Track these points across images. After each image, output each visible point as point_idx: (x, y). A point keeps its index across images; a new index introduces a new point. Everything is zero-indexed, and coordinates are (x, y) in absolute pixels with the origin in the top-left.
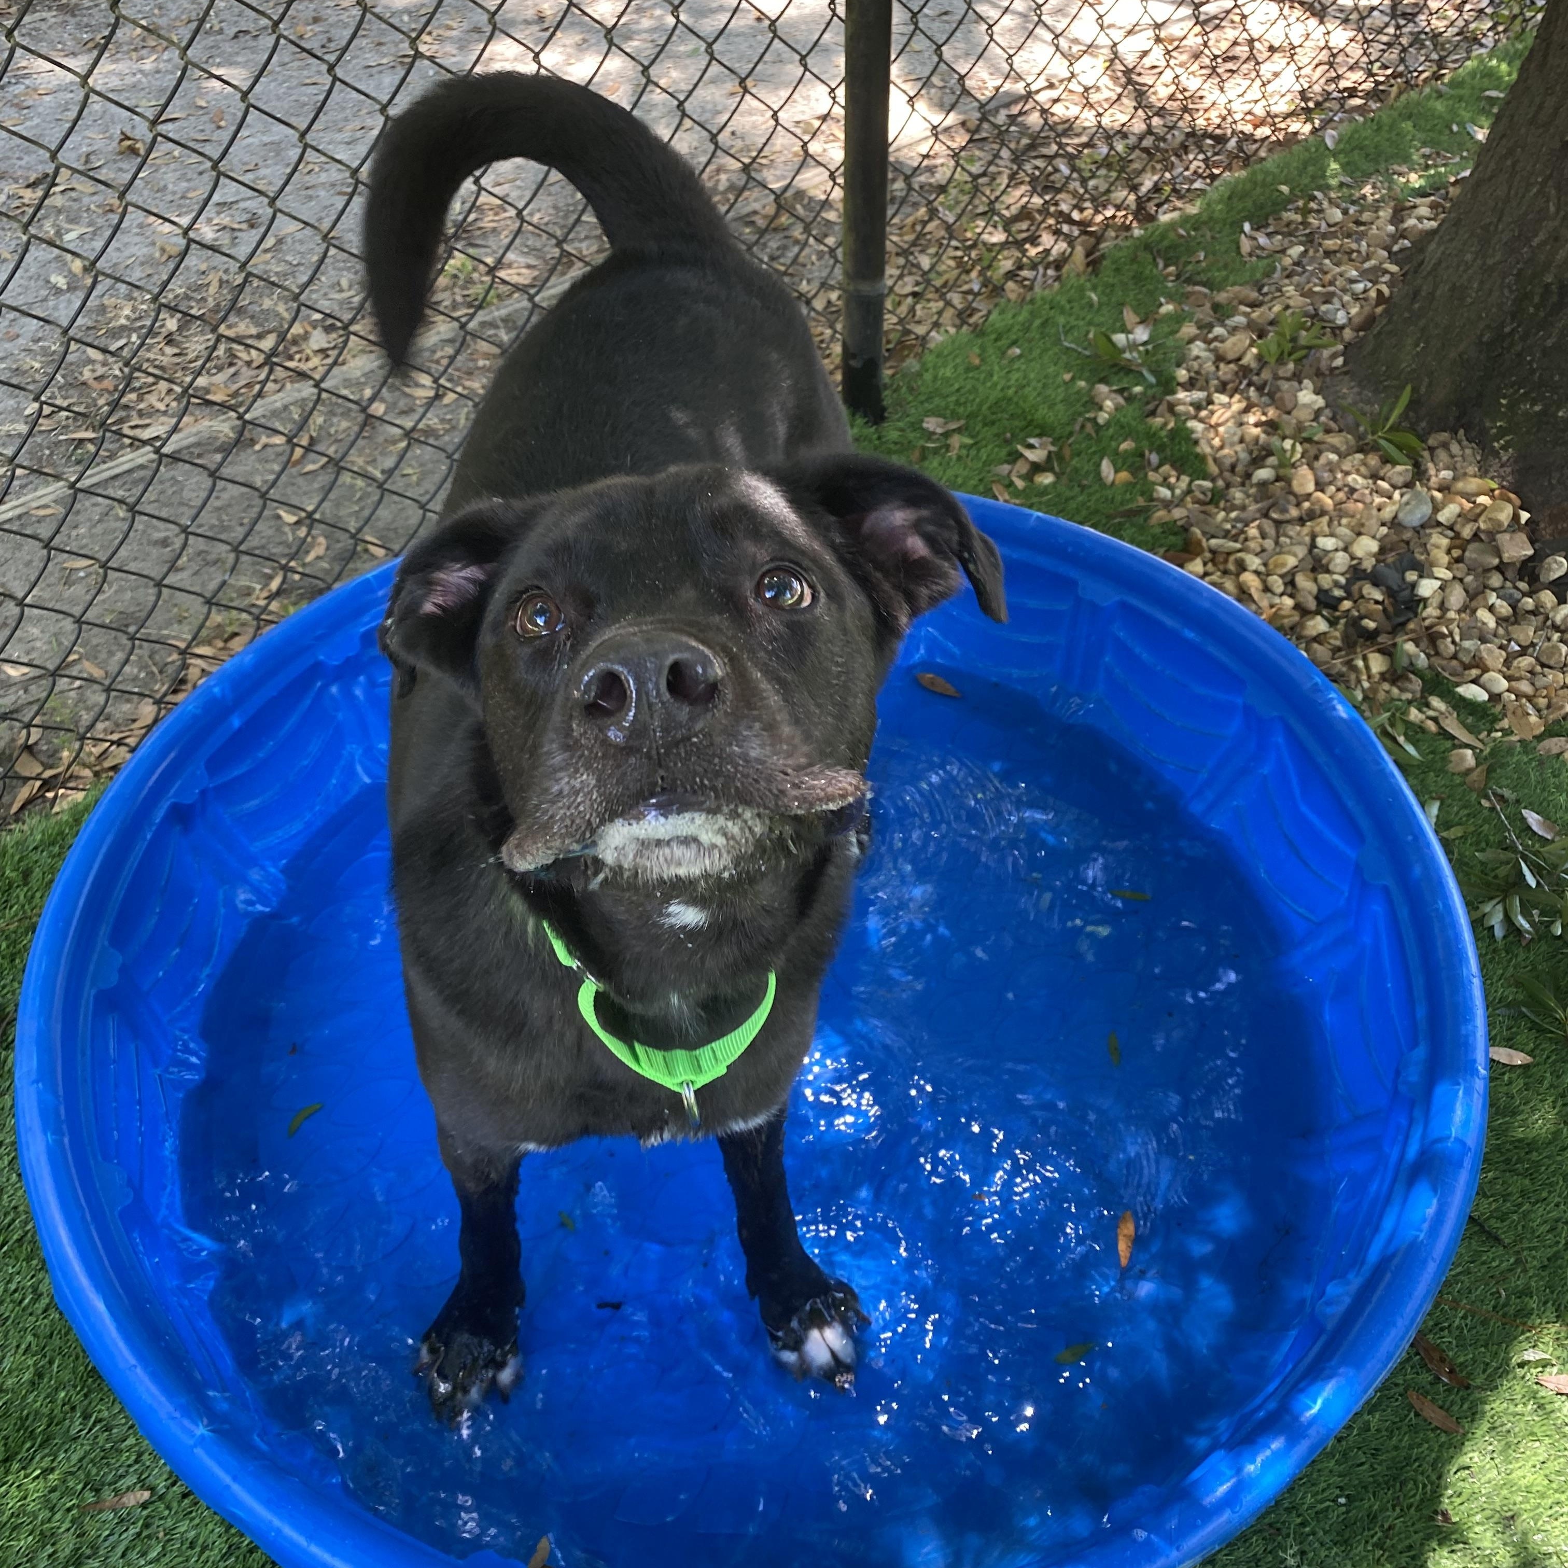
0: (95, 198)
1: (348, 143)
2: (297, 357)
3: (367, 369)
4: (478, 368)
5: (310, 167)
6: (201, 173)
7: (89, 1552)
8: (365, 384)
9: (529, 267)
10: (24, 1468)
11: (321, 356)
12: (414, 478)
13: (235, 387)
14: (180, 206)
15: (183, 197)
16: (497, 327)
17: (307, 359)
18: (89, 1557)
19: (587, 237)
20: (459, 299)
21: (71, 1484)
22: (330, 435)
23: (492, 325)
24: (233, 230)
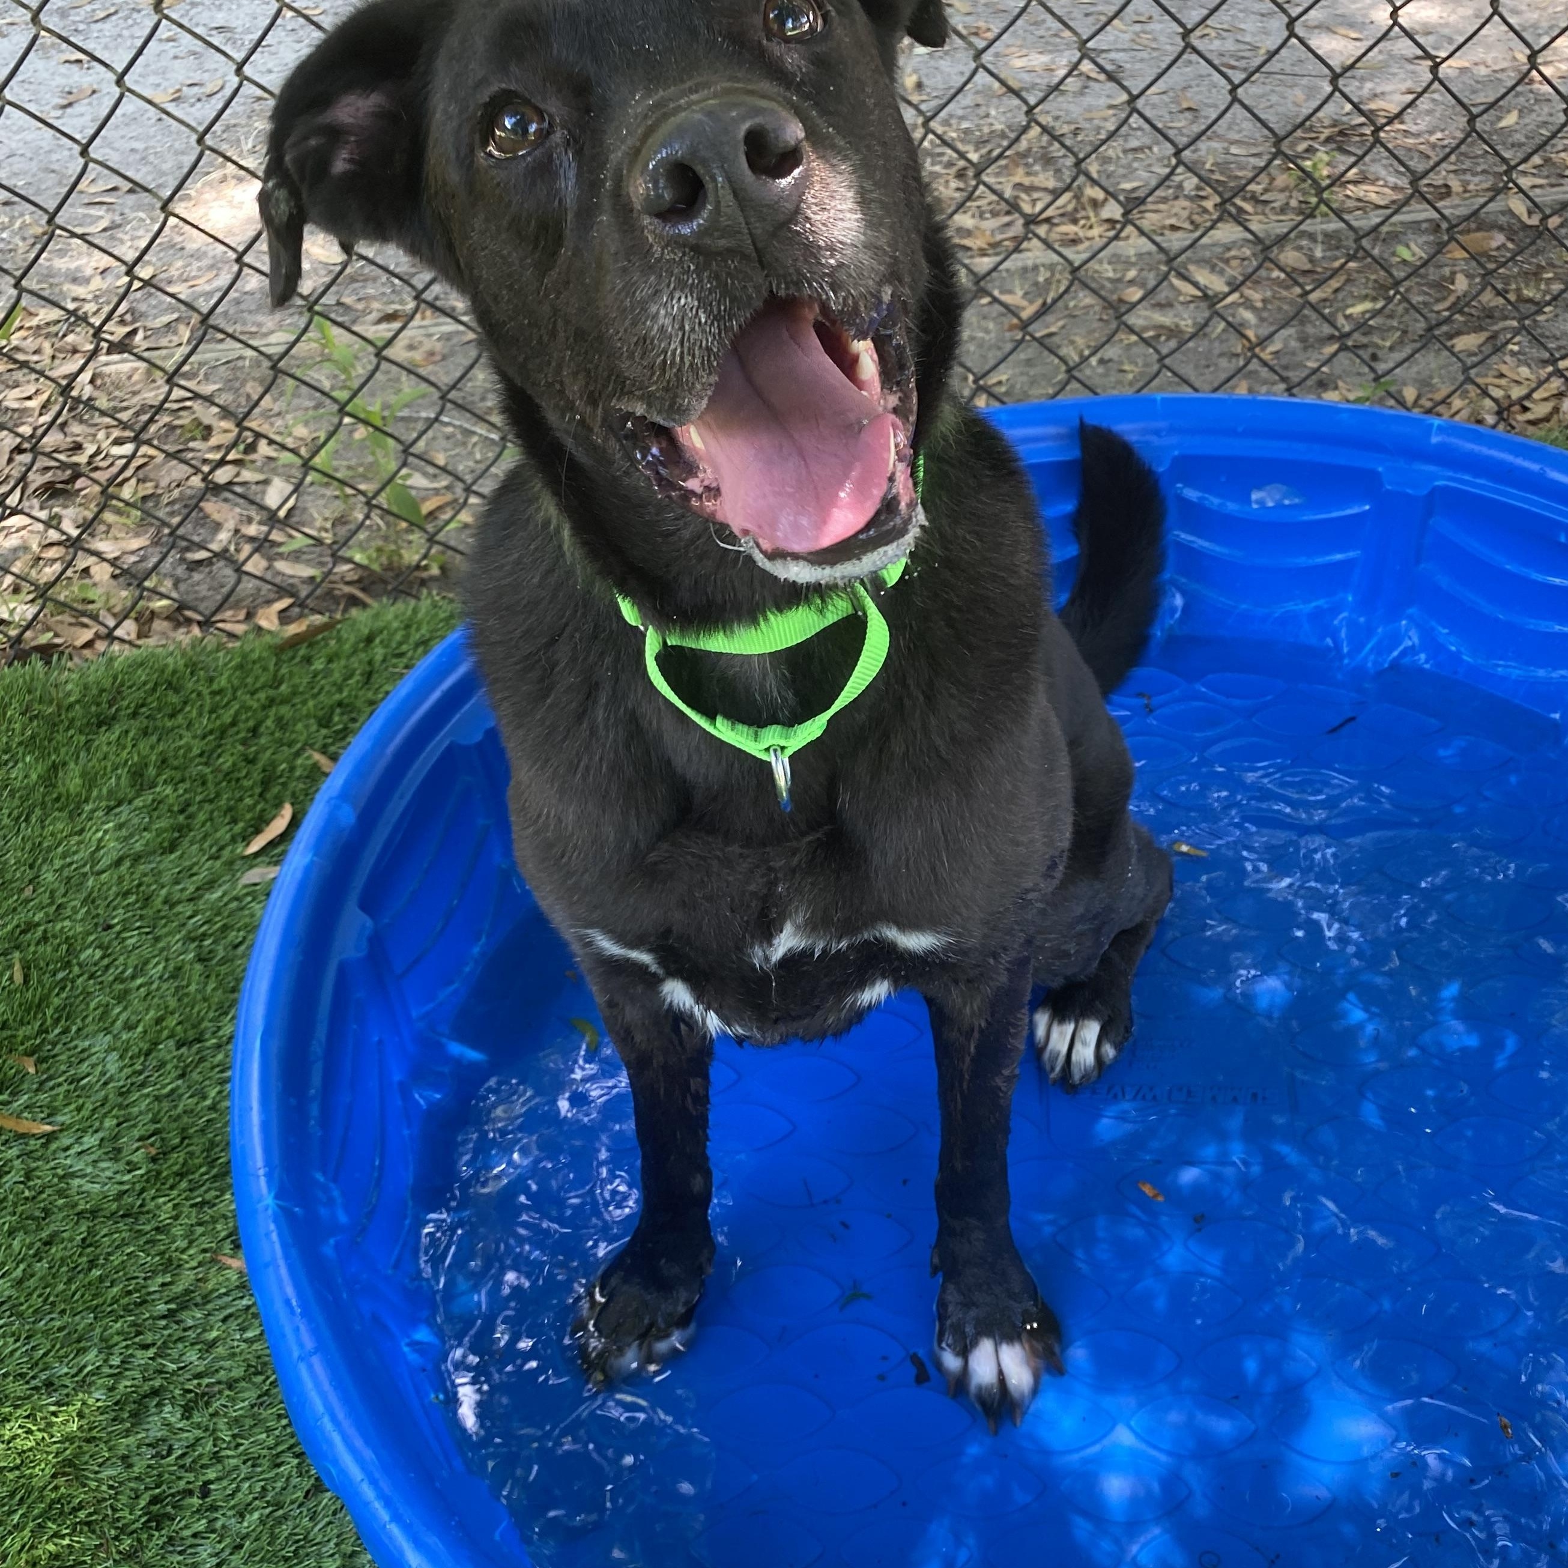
0: (968, 19)
1: (1263, 15)
2: (1082, 222)
3: (1144, 250)
4: (1269, 279)
5: (1206, 31)
6: (1087, 15)
7: (199, 1300)
8: (1133, 264)
9: (1395, 188)
10: (191, 1190)
11: (1106, 226)
12: (1130, 376)
13: (999, 237)
14: (1047, 43)
15: (1056, 35)
16: (1315, 241)
17: (1091, 227)
18: (196, 1305)
19: (1484, 172)
20: (1294, 203)
21: (219, 1227)
22: (1067, 308)
23: (1312, 237)
24: (1089, 78)
